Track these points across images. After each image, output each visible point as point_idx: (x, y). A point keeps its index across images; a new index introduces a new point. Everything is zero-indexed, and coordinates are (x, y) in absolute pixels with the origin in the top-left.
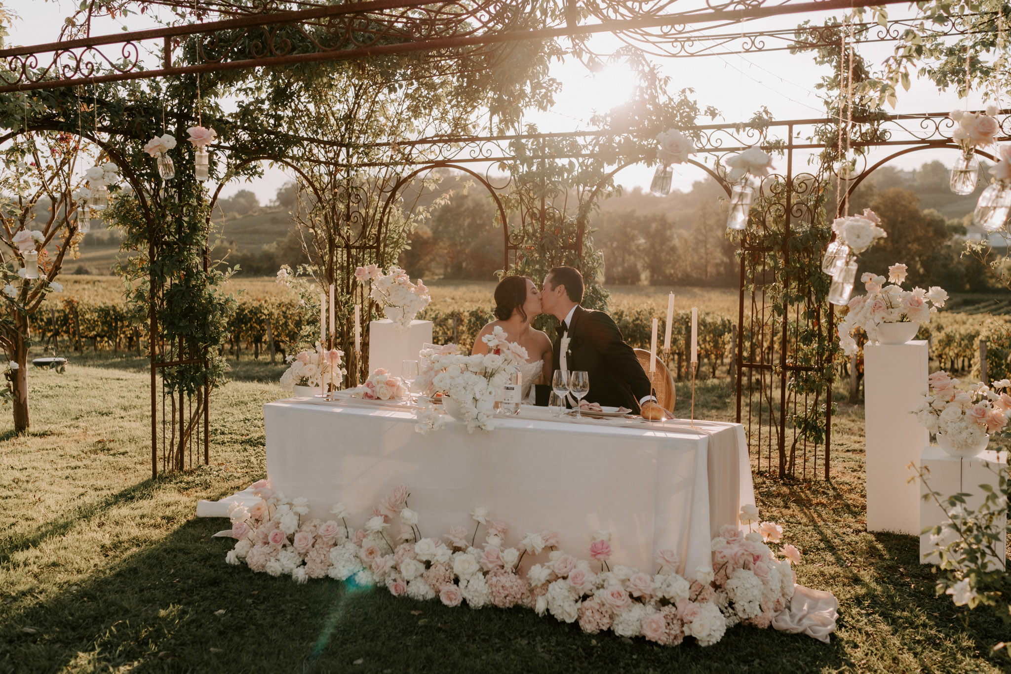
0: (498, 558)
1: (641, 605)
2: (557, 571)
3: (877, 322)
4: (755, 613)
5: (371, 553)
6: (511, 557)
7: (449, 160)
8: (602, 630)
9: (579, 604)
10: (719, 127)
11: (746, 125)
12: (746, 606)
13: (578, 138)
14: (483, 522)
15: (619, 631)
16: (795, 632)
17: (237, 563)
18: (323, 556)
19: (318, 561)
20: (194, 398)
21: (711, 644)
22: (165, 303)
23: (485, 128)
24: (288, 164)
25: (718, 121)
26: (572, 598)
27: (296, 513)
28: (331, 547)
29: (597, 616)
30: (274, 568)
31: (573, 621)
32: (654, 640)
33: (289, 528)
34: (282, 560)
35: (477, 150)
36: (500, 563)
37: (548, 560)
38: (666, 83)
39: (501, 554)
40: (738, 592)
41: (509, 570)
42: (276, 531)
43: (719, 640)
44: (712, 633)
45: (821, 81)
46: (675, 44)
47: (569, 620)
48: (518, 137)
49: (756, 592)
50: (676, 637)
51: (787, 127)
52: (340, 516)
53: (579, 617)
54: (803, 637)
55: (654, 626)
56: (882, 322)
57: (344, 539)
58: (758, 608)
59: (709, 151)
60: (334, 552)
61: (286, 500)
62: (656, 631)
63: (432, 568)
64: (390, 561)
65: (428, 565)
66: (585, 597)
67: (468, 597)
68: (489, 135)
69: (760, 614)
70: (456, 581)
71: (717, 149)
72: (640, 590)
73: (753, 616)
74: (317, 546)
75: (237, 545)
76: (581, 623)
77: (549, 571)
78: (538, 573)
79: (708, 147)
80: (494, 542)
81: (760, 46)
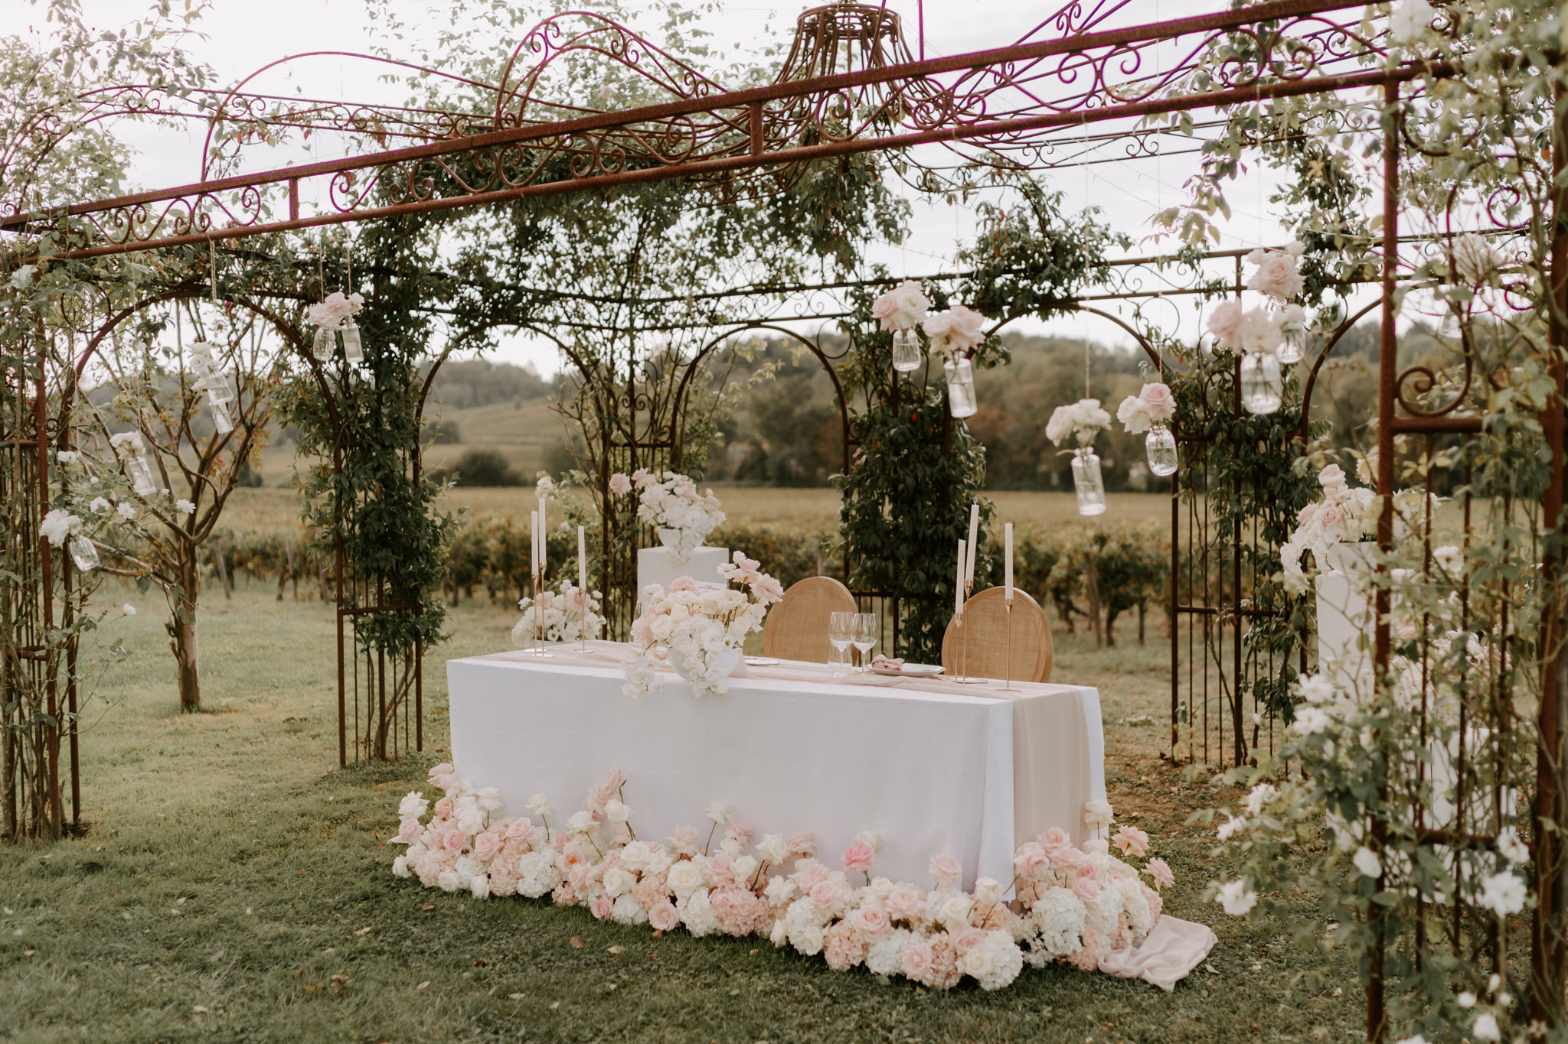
0: (728, 869)
1: (906, 931)
2: (801, 885)
3: (1329, 542)
4: (1072, 947)
5: (573, 861)
6: (746, 867)
7: (767, 320)
8: (853, 966)
9: (826, 931)
10: (1137, 263)
11: (1172, 259)
12: (1058, 937)
13: (941, 283)
14: (721, 821)
15: (874, 966)
16: (1128, 975)
17: (406, 875)
18: (510, 867)
19: (505, 871)
20: (400, 659)
21: (998, 986)
22: (357, 527)
23: (815, 272)
24: (537, 330)
25: (1133, 253)
26: (816, 922)
27: (482, 808)
28: (523, 852)
29: (846, 945)
30: (449, 881)
31: (815, 952)
32: (916, 979)
33: (470, 827)
34: (460, 870)
35: (804, 303)
36: (730, 876)
37: (794, 871)
38: (1058, 201)
39: (732, 864)
40: (1047, 918)
41: (742, 885)
42: (453, 831)
43: (1011, 981)
44: (998, 971)
45: (1277, 192)
46: (1027, 151)
47: (811, 952)
48: (860, 285)
49: (1072, 918)
50: (948, 976)
51: (1233, 259)
52: (538, 812)
53: (825, 947)
54: (1137, 982)
55: (917, 959)
56: (1336, 543)
57: (543, 843)
58: (1077, 941)
59: (1125, 296)
60: (526, 859)
61: (472, 791)
62: (918, 965)
63: (643, 881)
64: (595, 871)
65: (639, 876)
66: (835, 921)
67: (687, 921)
68: (820, 283)
69: (1079, 949)
70: (674, 900)
71: (1135, 294)
72: (901, 910)
73: (1069, 953)
74: (505, 852)
75: (409, 851)
76: (827, 956)
77: (794, 886)
78: (777, 888)
79: (1123, 291)
80: (729, 847)
81: (1152, 149)
